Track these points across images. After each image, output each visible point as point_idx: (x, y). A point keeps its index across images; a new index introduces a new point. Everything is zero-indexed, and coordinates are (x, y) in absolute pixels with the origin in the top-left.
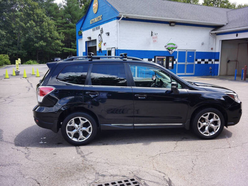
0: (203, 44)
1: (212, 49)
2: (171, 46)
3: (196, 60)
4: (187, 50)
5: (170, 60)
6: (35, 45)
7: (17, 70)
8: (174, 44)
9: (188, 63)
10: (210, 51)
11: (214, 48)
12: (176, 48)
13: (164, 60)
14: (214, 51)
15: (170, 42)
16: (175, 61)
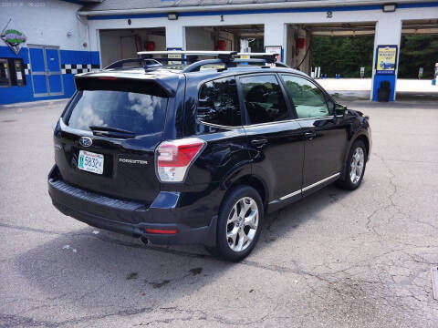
0: (69, 35)
1: (85, 45)
2: (12, 37)
3: (63, 67)
4: (44, 46)
5: (18, 65)
8: (18, 32)
9: (50, 73)
10: (82, 49)
11: (88, 44)
12: (24, 41)
13: (5, 65)
14: (87, 49)
15: (9, 28)
16: (26, 67)
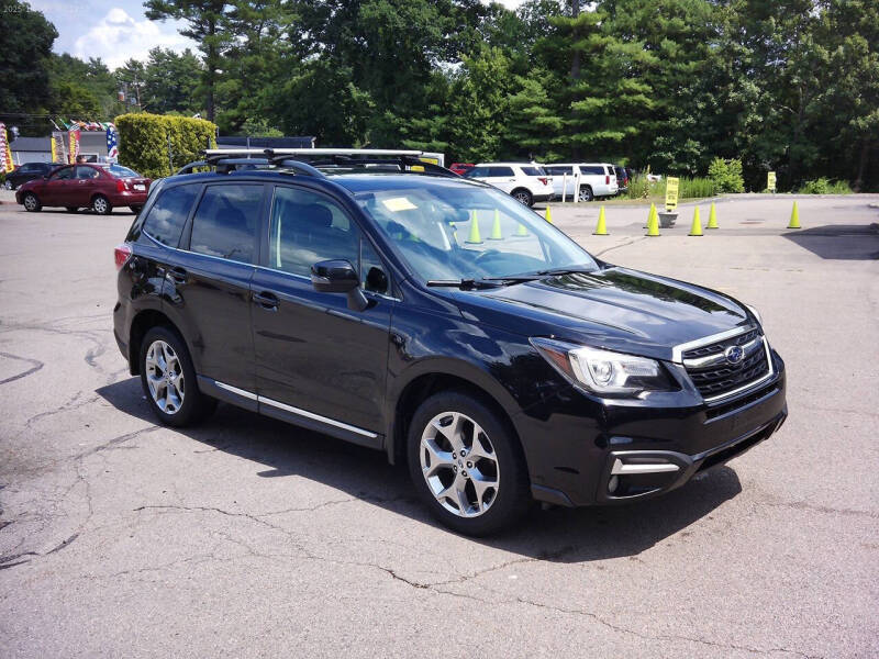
6: (853, 122)
7: (669, 211)
